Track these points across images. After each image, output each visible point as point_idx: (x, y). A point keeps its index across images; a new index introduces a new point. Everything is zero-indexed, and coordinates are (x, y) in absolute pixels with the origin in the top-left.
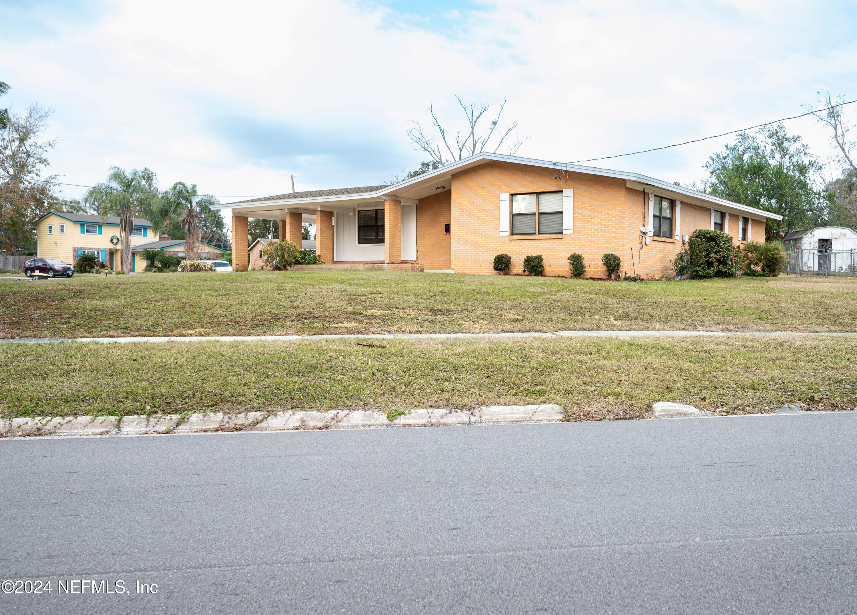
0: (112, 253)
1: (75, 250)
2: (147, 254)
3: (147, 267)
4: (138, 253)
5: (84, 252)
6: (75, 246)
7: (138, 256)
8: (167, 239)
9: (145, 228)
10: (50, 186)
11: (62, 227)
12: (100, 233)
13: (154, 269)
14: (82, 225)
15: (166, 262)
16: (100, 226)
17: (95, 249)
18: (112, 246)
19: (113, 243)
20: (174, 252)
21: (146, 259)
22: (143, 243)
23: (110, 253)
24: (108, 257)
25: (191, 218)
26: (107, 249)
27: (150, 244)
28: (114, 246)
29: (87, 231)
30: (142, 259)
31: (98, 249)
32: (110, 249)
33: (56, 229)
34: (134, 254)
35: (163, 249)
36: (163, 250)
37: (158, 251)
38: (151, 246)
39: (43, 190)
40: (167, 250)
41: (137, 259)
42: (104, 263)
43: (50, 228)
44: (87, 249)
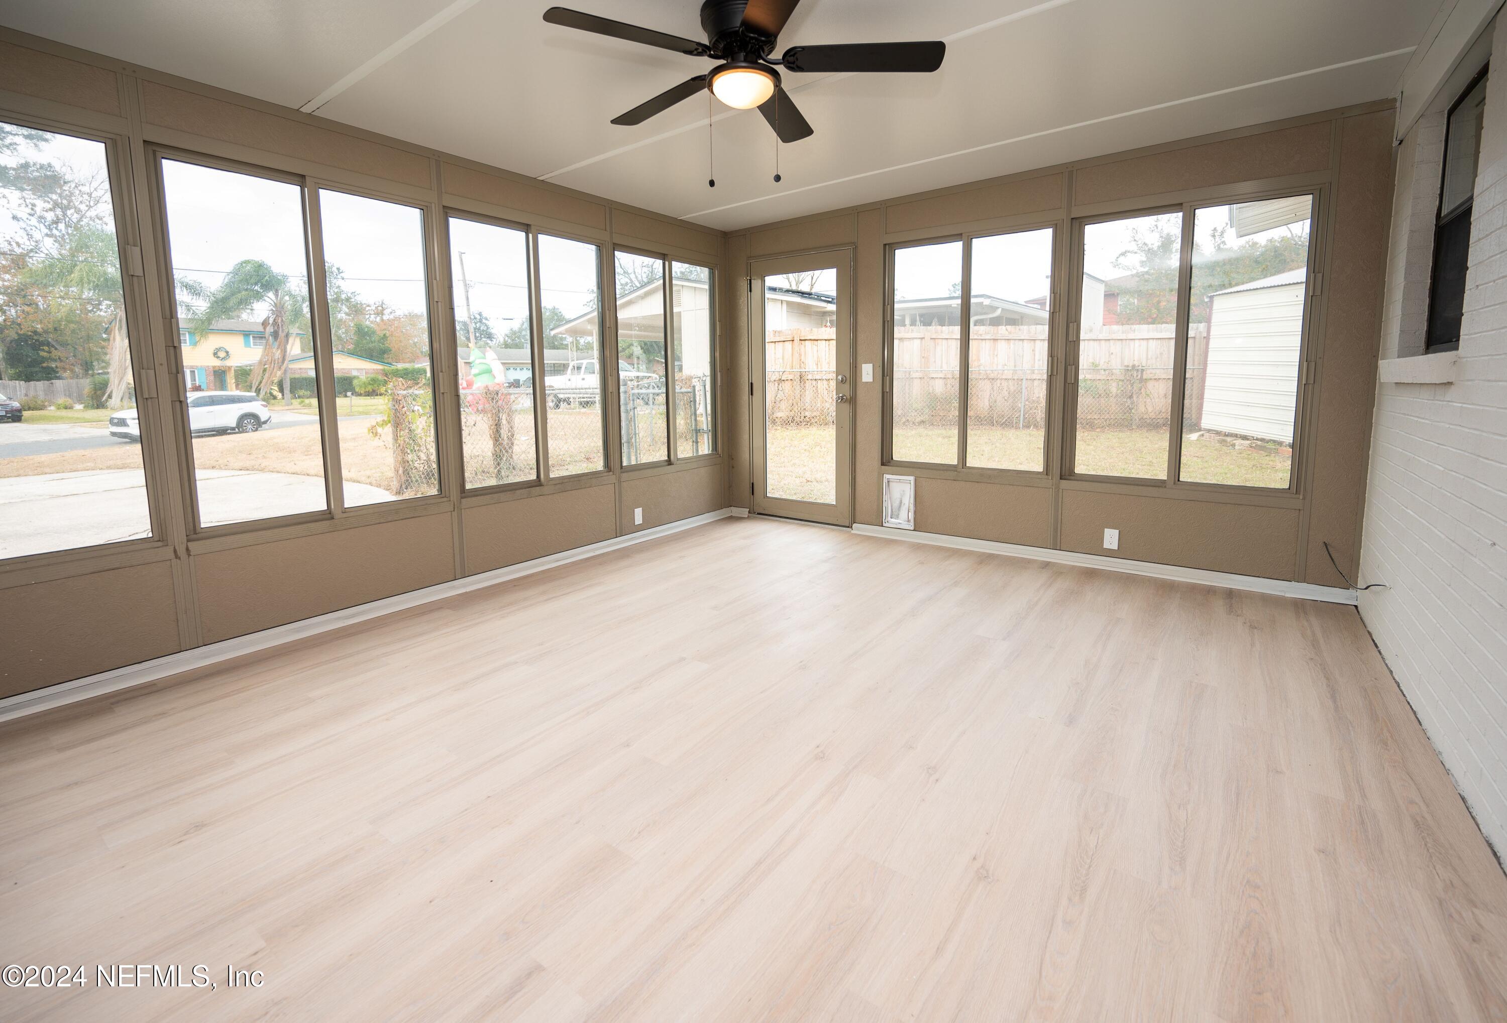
18: (217, 363)
19: (218, 357)
26: (208, 366)
28: (220, 362)
32: (214, 367)
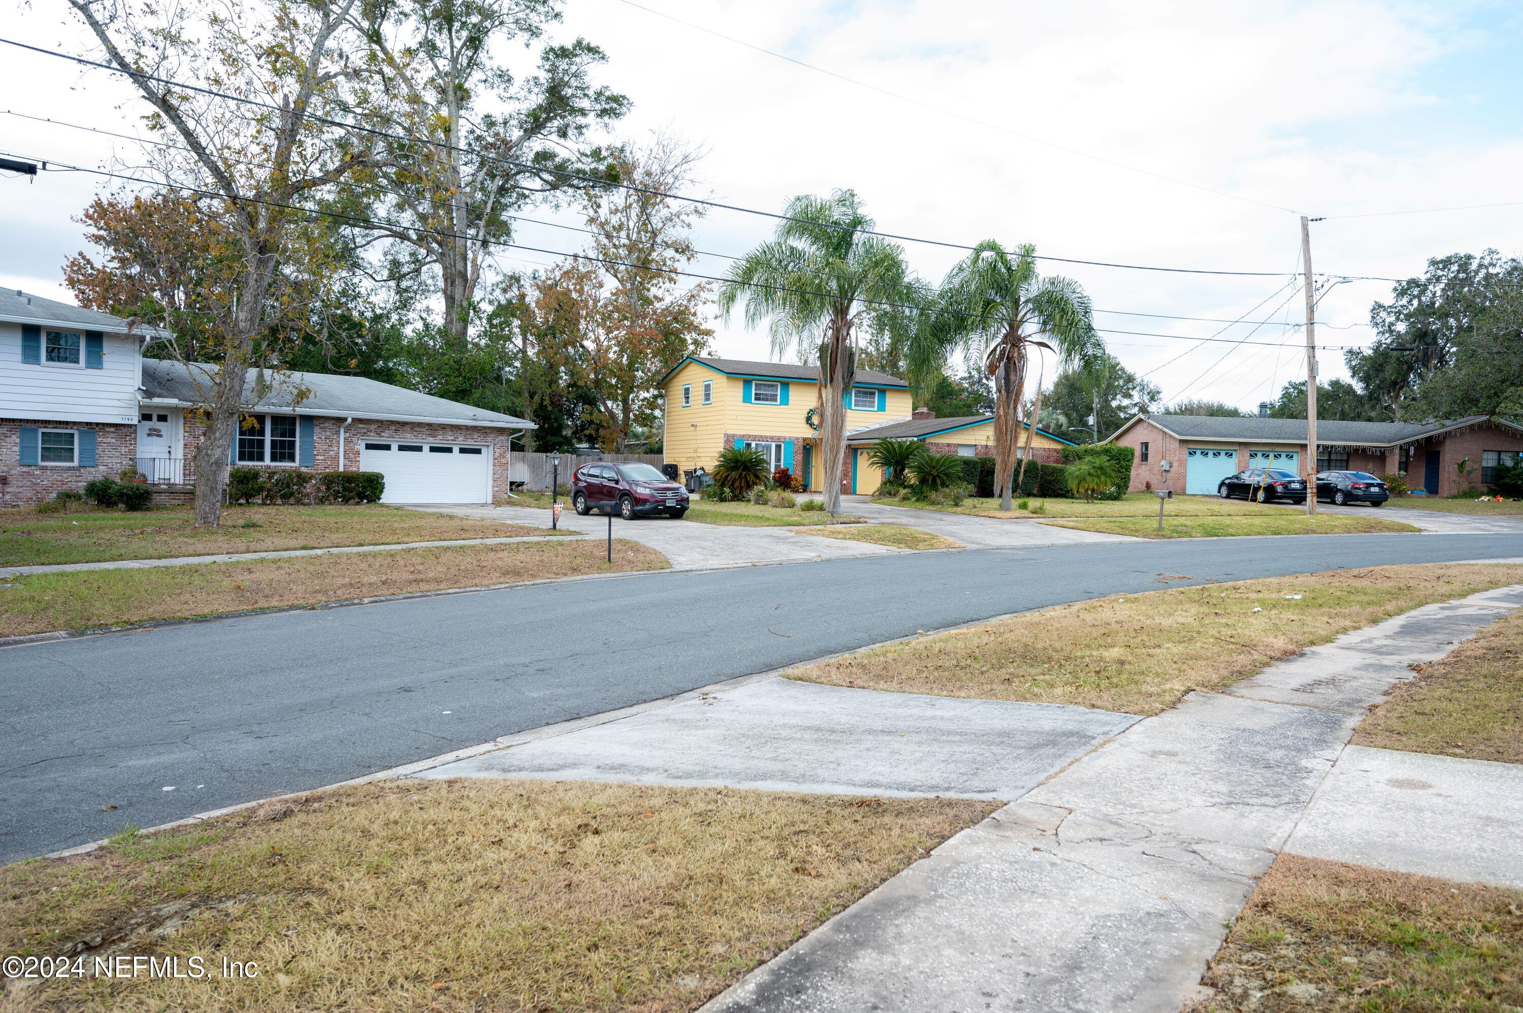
0: (808, 448)
1: (729, 439)
2: (887, 450)
3: (884, 484)
4: (864, 448)
5: (749, 445)
6: (729, 432)
7: (865, 455)
8: (926, 416)
9: (883, 390)
10: (696, 305)
11: (707, 387)
12: (785, 402)
13: (903, 492)
14: (747, 382)
15: (934, 472)
16: (785, 385)
17: (772, 438)
18: (808, 433)
19: (811, 425)
20: (949, 445)
21: (883, 464)
22: (877, 426)
23: (804, 447)
24: (800, 457)
25: (1013, 345)
26: (797, 439)
27: (893, 426)
28: (812, 431)
29: (758, 398)
30: (873, 464)
31: (779, 438)
33: (697, 394)
34: (853, 451)
35: (922, 438)
36: (924, 440)
37: (912, 443)
38: (897, 432)
39: (681, 312)
40: (933, 441)
41: (863, 462)
42: (790, 472)
43: (687, 391)
44: (755, 438)
